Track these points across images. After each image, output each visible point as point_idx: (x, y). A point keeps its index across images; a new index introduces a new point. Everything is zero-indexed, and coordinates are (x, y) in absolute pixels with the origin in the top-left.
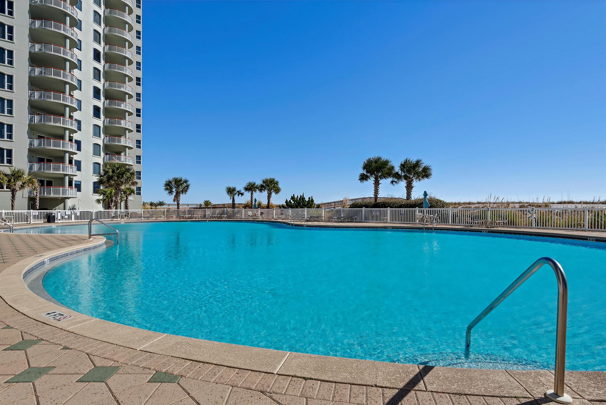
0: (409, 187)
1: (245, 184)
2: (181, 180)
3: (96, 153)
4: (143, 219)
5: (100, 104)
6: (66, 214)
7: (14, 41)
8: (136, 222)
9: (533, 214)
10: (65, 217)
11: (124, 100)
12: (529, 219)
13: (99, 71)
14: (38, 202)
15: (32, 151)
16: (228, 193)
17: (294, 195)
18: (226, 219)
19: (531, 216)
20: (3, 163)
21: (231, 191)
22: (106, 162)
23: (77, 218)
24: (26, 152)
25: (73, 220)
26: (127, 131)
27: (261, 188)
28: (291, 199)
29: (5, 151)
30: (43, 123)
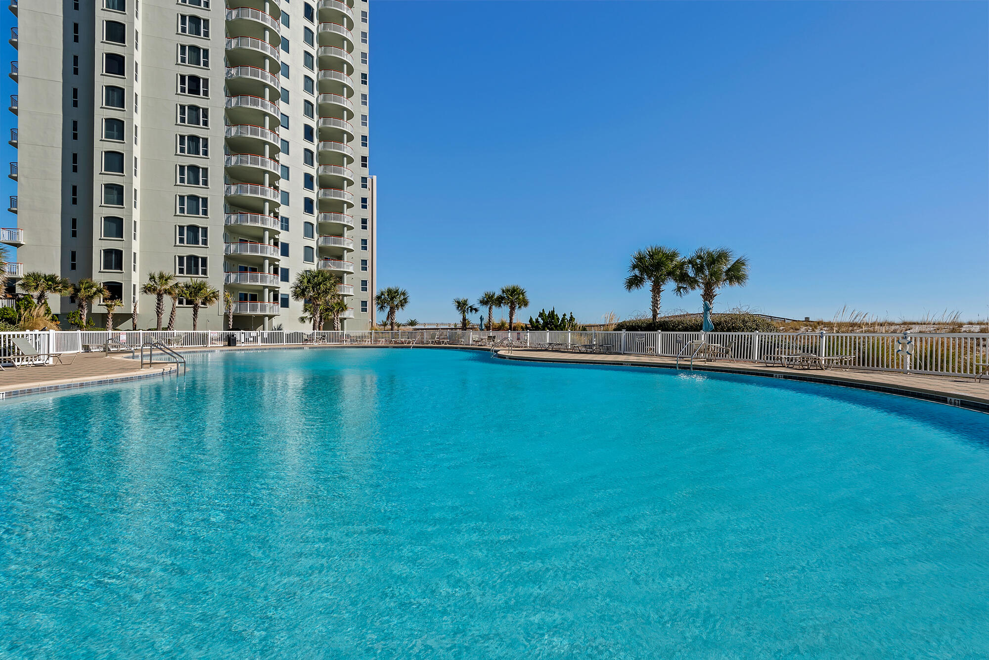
0: (708, 296)
1: (481, 295)
2: (397, 292)
3: (308, 257)
4: (345, 343)
5: (313, 195)
6: (251, 335)
7: (209, 127)
8: (334, 347)
9: (906, 346)
10: (250, 340)
11: (342, 188)
12: (898, 355)
13: (312, 153)
14: (231, 320)
15: (228, 258)
16: (458, 308)
17: (543, 310)
18: (448, 345)
19: (902, 348)
20: (197, 273)
21: (462, 306)
22: (321, 270)
23: (263, 340)
24: (222, 260)
25: (260, 343)
26: (346, 228)
27: (499, 301)
28: (539, 316)
29: (200, 259)
30: (239, 223)
